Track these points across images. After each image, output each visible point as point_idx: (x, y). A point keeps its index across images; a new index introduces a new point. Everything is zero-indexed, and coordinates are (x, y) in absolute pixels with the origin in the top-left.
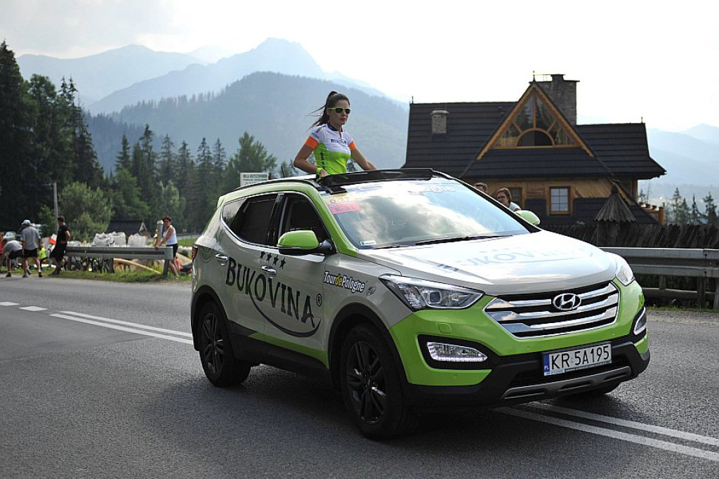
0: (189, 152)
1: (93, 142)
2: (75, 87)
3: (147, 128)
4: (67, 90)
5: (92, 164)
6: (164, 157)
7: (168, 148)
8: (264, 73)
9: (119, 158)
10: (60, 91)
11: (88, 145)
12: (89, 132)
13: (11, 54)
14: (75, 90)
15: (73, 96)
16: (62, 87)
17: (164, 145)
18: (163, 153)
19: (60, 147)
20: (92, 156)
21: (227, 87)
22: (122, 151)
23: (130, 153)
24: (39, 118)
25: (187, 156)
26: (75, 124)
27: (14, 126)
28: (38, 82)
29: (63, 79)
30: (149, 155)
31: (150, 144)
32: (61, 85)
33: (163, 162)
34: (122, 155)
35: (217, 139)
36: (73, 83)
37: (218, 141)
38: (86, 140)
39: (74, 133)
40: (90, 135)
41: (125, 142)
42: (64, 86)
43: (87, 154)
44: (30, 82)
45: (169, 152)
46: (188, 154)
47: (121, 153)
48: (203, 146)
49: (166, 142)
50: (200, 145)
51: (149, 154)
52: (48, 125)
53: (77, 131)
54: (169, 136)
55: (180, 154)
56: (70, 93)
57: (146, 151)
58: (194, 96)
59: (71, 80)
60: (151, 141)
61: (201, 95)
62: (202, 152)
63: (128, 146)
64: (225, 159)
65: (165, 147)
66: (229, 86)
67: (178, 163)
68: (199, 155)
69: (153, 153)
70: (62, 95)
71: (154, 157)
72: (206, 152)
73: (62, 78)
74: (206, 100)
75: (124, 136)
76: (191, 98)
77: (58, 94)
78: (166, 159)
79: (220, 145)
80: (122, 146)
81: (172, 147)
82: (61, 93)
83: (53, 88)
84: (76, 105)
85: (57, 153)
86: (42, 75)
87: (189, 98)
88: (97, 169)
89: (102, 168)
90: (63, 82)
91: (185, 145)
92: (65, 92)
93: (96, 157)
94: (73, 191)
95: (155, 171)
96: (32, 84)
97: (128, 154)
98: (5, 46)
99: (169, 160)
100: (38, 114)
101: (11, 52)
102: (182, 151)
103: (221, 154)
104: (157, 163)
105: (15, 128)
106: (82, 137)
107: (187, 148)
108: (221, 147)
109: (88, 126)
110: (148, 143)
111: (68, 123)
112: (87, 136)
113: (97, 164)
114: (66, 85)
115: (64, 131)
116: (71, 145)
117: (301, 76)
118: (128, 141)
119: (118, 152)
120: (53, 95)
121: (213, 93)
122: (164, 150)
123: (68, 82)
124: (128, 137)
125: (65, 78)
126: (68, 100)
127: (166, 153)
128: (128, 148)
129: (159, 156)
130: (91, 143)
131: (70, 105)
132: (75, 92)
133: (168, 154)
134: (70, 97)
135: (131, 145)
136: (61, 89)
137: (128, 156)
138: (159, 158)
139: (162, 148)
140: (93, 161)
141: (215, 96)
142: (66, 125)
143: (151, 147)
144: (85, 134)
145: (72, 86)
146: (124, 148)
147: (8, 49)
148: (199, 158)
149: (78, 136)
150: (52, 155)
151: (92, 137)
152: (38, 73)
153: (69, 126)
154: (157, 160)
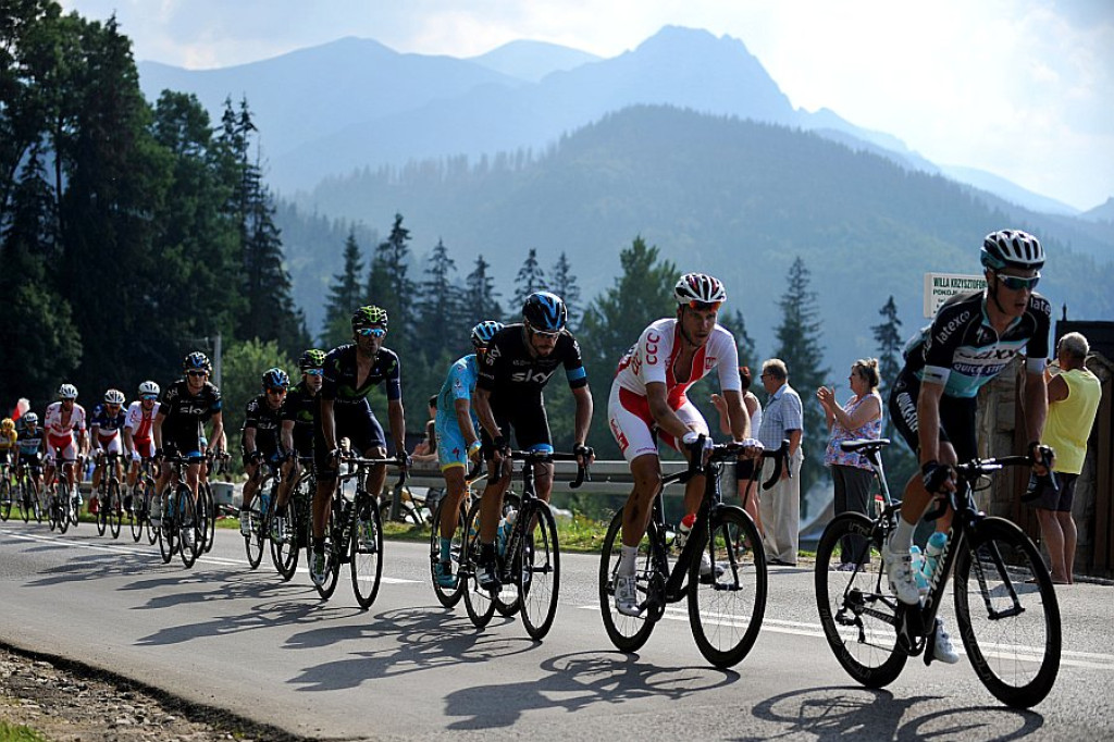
0: (490, 283)
1: (282, 249)
2: (252, 120)
3: (399, 221)
4: (235, 127)
5: (278, 302)
6: (432, 293)
7: (441, 273)
8: (653, 108)
9: (336, 289)
10: (220, 128)
11: (271, 255)
12: (277, 228)
13: (124, 43)
14: (252, 126)
15: (247, 140)
16: (224, 119)
17: (432, 265)
18: (429, 284)
19: (212, 257)
20: (282, 281)
21: (564, 139)
22: (343, 272)
23: (363, 279)
24: (169, 190)
25: (487, 294)
26: (247, 207)
27: (116, 207)
28: (174, 106)
29: (228, 102)
30: (399, 289)
31: (401, 262)
32: (223, 115)
33: (429, 305)
34: (342, 284)
35: (560, 255)
36: (248, 111)
37: (563, 258)
38: (270, 244)
39: (242, 228)
40: (277, 232)
41: (352, 252)
42: (228, 116)
43: (270, 275)
44: (155, 108)
45: (442, 283)
46: (490, 287)
47: (341, 279)
48: (530, 271)
49: (437, 258)
50: (522, 265)
51: (399, 282)
52: (191, 204)
53: (249, 223)
54: (444, 245)
55: (469, 288)
56: (241, 134)
57: (393, 277)
58: (484, 158)
59: (244, 105)
60: (404, 252)
61: (501, 157)
62: (525, 283)
63: (359, 262)
64: (577, 304)
65: (435, 271)
66: (569, 135)
67: (463, 309)
68: (517, 292)
69: (407, 281)
70: (222, 138)
71: (410, 291)
72: (535, 283)
73: (225, 100)
74: (513, 168)
75: (351, 238)
76: (479, 160)
77: (216, 135)
78: (435, 298)
79: (565, 269)
80: (343, 262)
81: (450, 270)
82: (221, 133)
83: (205, 119)
84: (251, 161)
85: (205, 270)
86: (183, 93)
87: (473, 160)
88: (291, 314)
89: (300, 312)
90: (226, 107)
91: (482, 266)
92: (229, 130)
93: (287, 285)
94: (245, 358)
95: (409, 326)
96: (160, 111)
97: (356, 280)
98: (114, 28)
99: (443, 299)
100: (171, 181)
101: (124, 38)
102: (475, 280)
103: (567, 291)
104: (415, 306)
105: (119, 211)
106: (260, 236)
107: (488, 273)
108: (568, 275)
109: (274, 212)
110: (397, 257)
111: (231, 204)
112: (273, 236)
113: (289, 303)
114: (232, 114)
115: (221, 222)
116: (237, 256)
117: (743, 117)
118: (360, 251)
119: (336, 277)
120: (203, 137)
121: (530, 150)
122: (432, 278)
123: (237, 109)
124: (358, 242)
125: (232, 98)
126: (234, 151)
127: (436, 284)
128: (359, 268)
129: (420, 290)
130: (279, 253)
131: (238, 162)
132: (251, 132)
133: (440, 287)
134: (240, 144)
135: (366, 260)
136: (222, 124)
137: (358, 287)
138: (421, 295)
139: (428, 271)
140: (282, 295)
141: (535, 158)
142: (226, 209)
143: (404, 268)
144: (266, 229)
145: (245, 117)
146: (350, 267)
147: (120, 31)
148: (520, 298)
149: (252, 234)
150: (196, 274)
151: (281, 236)
152: (174, 90)
153: (233, 210)
154: (416, 300)
